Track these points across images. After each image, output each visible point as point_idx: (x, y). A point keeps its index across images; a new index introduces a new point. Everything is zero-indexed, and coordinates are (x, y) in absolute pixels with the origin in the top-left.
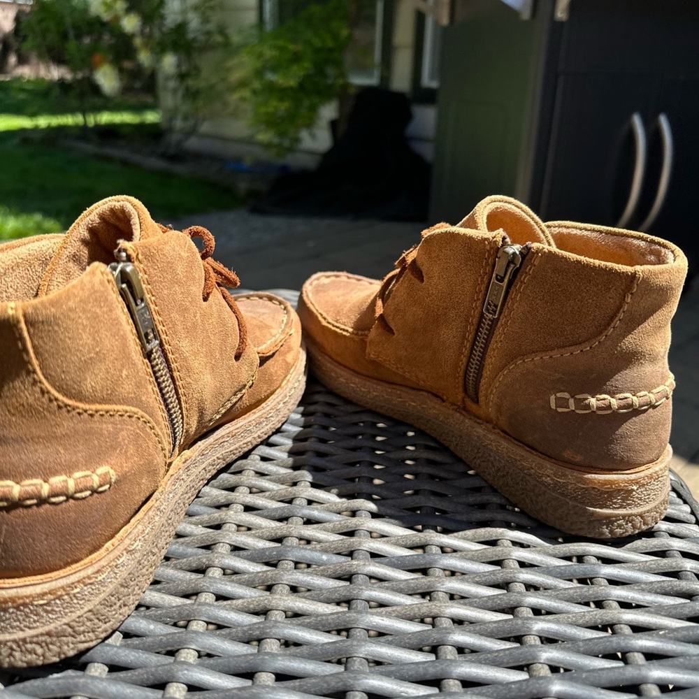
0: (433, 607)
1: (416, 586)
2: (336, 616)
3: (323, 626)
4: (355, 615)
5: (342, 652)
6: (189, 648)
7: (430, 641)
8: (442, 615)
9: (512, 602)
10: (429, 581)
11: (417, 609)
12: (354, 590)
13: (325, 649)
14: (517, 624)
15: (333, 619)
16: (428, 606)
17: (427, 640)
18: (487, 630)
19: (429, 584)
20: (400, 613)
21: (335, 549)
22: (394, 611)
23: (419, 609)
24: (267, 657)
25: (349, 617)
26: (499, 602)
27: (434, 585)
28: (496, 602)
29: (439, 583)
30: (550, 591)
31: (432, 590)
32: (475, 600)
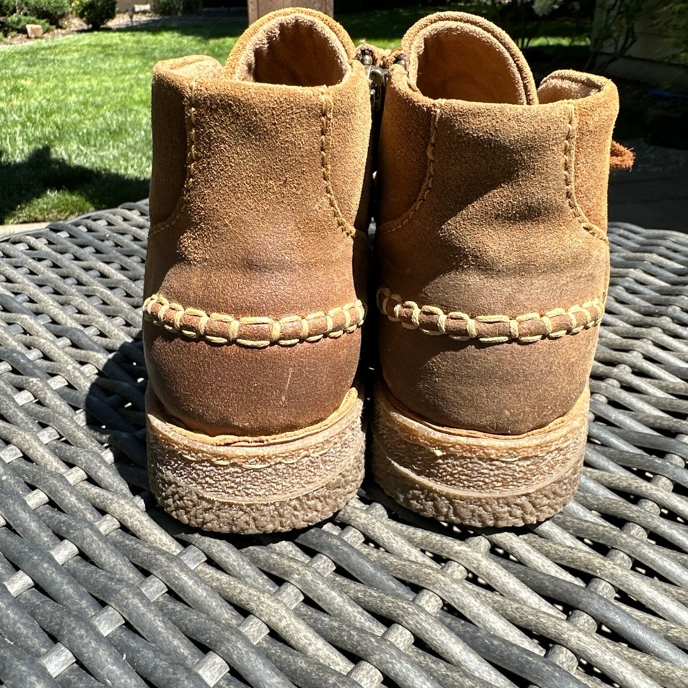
0: (255, 598)
1: (274, 565)
2: (149, 551)
3: (134, 557)
4: (163, 560)
5: (106, 594)
7: (204, 637)
8: (257, 614)
10: (290, 566)
11: (238, 591)
13: (98, 582)
14: (326, 681)
15: (144, 553)
16: (251, 594)
17: (203, 635)
18: (291, 665)
19: (287, 569)
20: (221, 586)
22: (218, 579)
23: (240, 593)
24: (36, 557)
25: (157, 560)
26: (346, 638)
27: (291, 574)
28: (342, 637)
29: (299, 574)
30: (442, 664)
31: (286, 579)
32: (327, 619)
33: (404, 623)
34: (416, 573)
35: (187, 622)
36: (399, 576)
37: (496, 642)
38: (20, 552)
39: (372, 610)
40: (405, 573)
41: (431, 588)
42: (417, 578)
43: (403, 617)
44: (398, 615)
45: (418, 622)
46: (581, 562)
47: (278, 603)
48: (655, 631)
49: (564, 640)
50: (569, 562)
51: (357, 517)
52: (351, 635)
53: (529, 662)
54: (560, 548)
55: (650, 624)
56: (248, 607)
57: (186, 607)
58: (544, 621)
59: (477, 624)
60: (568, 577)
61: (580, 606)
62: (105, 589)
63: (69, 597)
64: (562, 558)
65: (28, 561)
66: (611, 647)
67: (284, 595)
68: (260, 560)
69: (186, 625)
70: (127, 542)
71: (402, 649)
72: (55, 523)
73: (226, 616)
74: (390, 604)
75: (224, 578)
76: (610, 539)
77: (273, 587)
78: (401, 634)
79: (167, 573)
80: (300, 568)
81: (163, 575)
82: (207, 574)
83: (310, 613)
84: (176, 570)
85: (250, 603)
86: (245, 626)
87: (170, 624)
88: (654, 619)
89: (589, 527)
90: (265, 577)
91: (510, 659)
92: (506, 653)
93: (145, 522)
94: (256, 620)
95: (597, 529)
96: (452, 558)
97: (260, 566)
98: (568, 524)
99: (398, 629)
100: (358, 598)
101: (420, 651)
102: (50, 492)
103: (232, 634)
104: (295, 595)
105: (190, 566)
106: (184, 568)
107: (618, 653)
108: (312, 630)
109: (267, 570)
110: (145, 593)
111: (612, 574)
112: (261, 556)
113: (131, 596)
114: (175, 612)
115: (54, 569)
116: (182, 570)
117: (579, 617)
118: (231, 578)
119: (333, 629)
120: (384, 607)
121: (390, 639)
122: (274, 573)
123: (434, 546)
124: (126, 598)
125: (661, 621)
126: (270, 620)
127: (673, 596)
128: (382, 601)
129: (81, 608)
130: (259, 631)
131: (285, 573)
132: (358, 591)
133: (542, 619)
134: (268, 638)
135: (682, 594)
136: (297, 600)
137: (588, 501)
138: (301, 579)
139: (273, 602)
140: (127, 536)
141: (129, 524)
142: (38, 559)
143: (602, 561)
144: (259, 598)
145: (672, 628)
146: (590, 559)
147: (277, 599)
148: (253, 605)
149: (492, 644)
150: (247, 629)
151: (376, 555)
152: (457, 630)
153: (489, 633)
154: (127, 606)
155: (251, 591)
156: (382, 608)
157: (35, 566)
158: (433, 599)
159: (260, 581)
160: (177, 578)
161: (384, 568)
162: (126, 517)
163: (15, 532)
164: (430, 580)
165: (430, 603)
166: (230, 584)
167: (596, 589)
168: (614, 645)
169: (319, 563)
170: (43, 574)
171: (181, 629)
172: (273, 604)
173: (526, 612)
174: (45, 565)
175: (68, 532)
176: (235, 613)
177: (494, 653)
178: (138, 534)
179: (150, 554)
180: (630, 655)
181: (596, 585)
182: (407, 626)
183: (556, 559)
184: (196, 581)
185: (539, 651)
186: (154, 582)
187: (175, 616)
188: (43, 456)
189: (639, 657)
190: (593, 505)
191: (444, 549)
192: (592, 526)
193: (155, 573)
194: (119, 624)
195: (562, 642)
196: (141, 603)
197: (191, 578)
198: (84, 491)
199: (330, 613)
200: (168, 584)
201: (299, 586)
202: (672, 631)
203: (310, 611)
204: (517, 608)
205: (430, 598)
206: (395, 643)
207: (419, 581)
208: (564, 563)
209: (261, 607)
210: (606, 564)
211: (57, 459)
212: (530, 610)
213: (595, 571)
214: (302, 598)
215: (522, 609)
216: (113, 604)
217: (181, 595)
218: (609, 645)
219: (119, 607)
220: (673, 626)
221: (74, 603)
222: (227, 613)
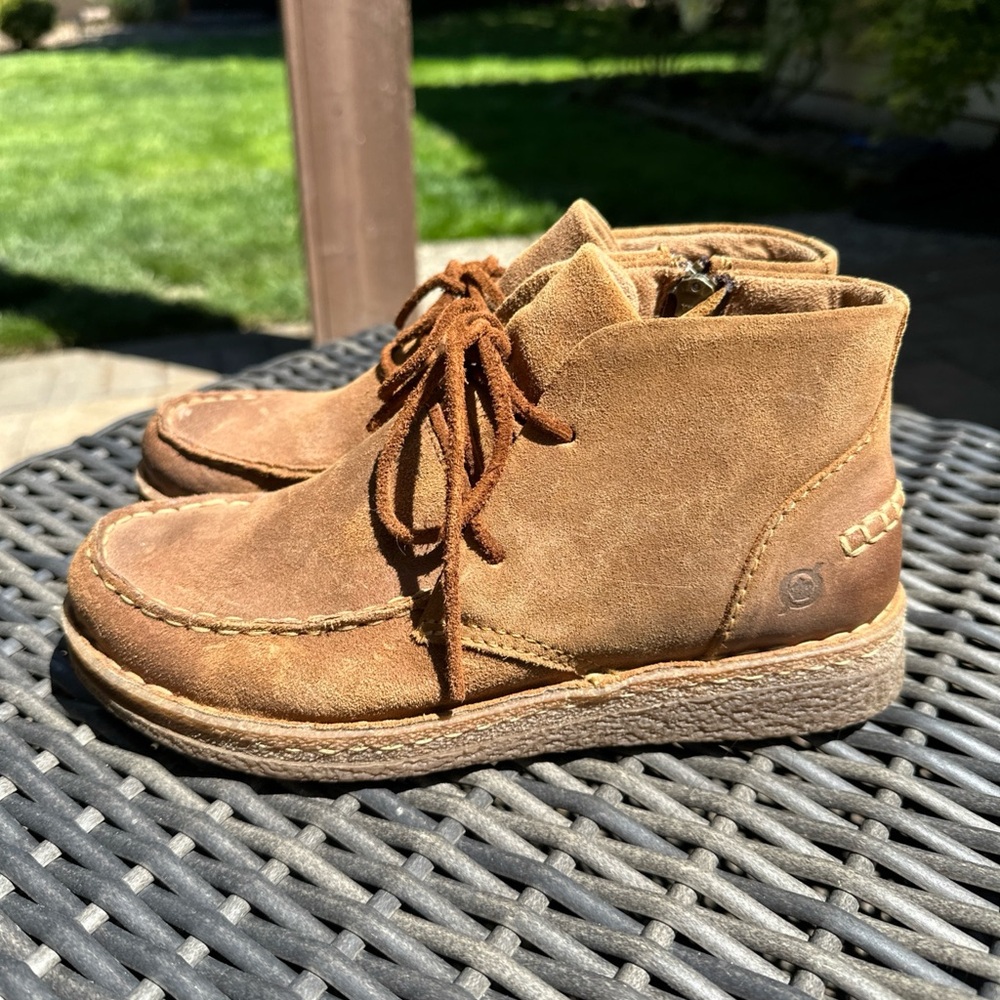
0: (471, 949)
1: (481, 907)
2: (336, 902)
3: (317, 909)
4: (356, 912)
5: (300, 958)
6: (144, 868)
8: (476, 967)
9: (594, 994)
10: (501, 907)
11: (448, 941)
12: (387, 876)
13: (286, 943)
15: (330, 905)
16: (464, 944)
19: (498, 910)
20: (426, 936)
21: (424, 803)
22: (421, 929)
23: (451, 944)
24: (208, 921)
25: (348, 912)
26: (578, 984)
29: (513, 916)
31: (499, 922)
32: (552, 965)
33: (638, 962)
34: (642, 902)
35: (399, 982)
36: (623, 907)
37: (738, 974)
38: (186, 916)
39: (599, 949)
40: (629, 902)
41: (661, 919)
42: (644, 907)
43: (636, 955)
44: (630, 953)
45: (653, 960)
46: (820, 872)
47: (497, 952)
48: (903, 945)
49: (809, 964)
50: (807, 873)
51: (565, 839)
52: (583, 980)
53: (775, 993)
54: (796, 858)
55: (897, 937)
56: (464, 959)
57: (393, 964)
58: (787, 946)
59: (715, 954)
60: (807, 891)
61: (823, 924)
62: (298, 952)
63: (257, 964)
64: (799, 869)
65: (199, 925)
66: (859, 967)
67: (500, 941)
68: (463, 902)
69: (398, 985)
70: (305, 892)
71: (639, 990)
72: (214, 875)
73: (440, 971)
74: (620, 942)
75: (428, 926)
76: (850, 842)
77: (484, 932)
78: (636, 974)
79: (364, 927)
80: (513, 909)
81: (358, 930)
82: (407, 923)
83: (531, 959)
84: (374, 922)
85: (466, 954)
86: (465, 980)
87: (381, 987)
88: (902, 931)
89: (825, 829)
90: (472, 921)
91: (755, 991)
92: (750, 985)
93: (321, 866)
94: (476, 973)
95: (834, 832)
96: (679, 880)
97: (464, 909)
98: (802, 827)
99: (632, 968)
100: (582, 936)
101: (658, 991)
102: (197, 837)
103: (455, 992)
104: (512, 940)
105: (385, 915)
106: (381, 919)
107: (866, 972)
108: (538, 979)
109: (474, 913)
110: (344, 952)
111: (854, 884)
112: (463, 896)
113: (331, 958)
114: (382, 972)
115: (233, 933)
116: (380, 922)
117: (823, 936)
118: (436, 927)
119: (561, 975)
120: (613, 945)
121: (625, 981)
122: (482, 915)
123: (657, 868)
124: (327, 961)
125: (909, 933)
126: (491, 972)
127: (920, 903)
128: (609, 939)
129: (274, 976)
130: (481, 985)
131: (497, 915)
132: (581, 928)
133: (784, 944)
134: (491, 992)
135: (929, 900)
136: (514, 945)
137: (821, 797)
138: (516, 921)
139: (491, 951)
140: (302, 884)
141: (302, 870)
142: (211, 922)
143: (843, 871)
144: (475, 948)
145: (920, 940)
146: (829, 869)
147: (494, 947)
148: (469, 957)
149: (735, 976)
150: (467, 984)
151: (592, 883)
152: (694, 963)
153: (729, 963)
154: (329, 970)
155: (463, 941)
156: (611, 947)
157: (210, 931)
158: (664, 931)
159: (468, 926)
160: (375, 932)
161: (604, 897)
162: (297, 861)
163: (168, 890)
164: (659, 909)
165: (662, 935)
166: (437, 934)
167: (838, 903)
168: (861, 964)
169: (531, 899)
170: (220, 940)
171: (392, 990)
172: (492, 954)
173: (766, 936)
174: (222, 929)
175: (235, 887)
176: (448, 966)
177: (737, 985)
178: (315, 881)
179: (338, 905)
180: (879, 974)
181: (837, 898)
182: (641, 964)
183: (793, 871)
184: (398, 934)
185: (783, 978)
186: (350, 938)
187: (382, 975)
188: (173, 789)
189: (887, 975)
190: (828, 801)
191: (668, 870)
192: (829, 828)
193: (349, 928)
194: (323, 990)
195: (807, 967)
196: (345, 964)
197: (392, 931)
198: (235, 831)
199: (554, 956)
200: (367, 940)
201: (515, 930)
202: (921, 943)
203: (532, 957)
204: (756, 933)
205: (662, 930)
206: (632, 985)
207: (647, 911)
208: (801, 874)
209: (479, 958)
210: (847, 873)
211: (191, 792)
212: (771, 934)
213: (836, 883)
214: (519, 942)
215: (762, 933)
216: (312, 969)
217: (383, 951)
218: (855, 965)
219: (320, 971)
220: (921, 937)
221: (265, 971)
222: (440, 968)
